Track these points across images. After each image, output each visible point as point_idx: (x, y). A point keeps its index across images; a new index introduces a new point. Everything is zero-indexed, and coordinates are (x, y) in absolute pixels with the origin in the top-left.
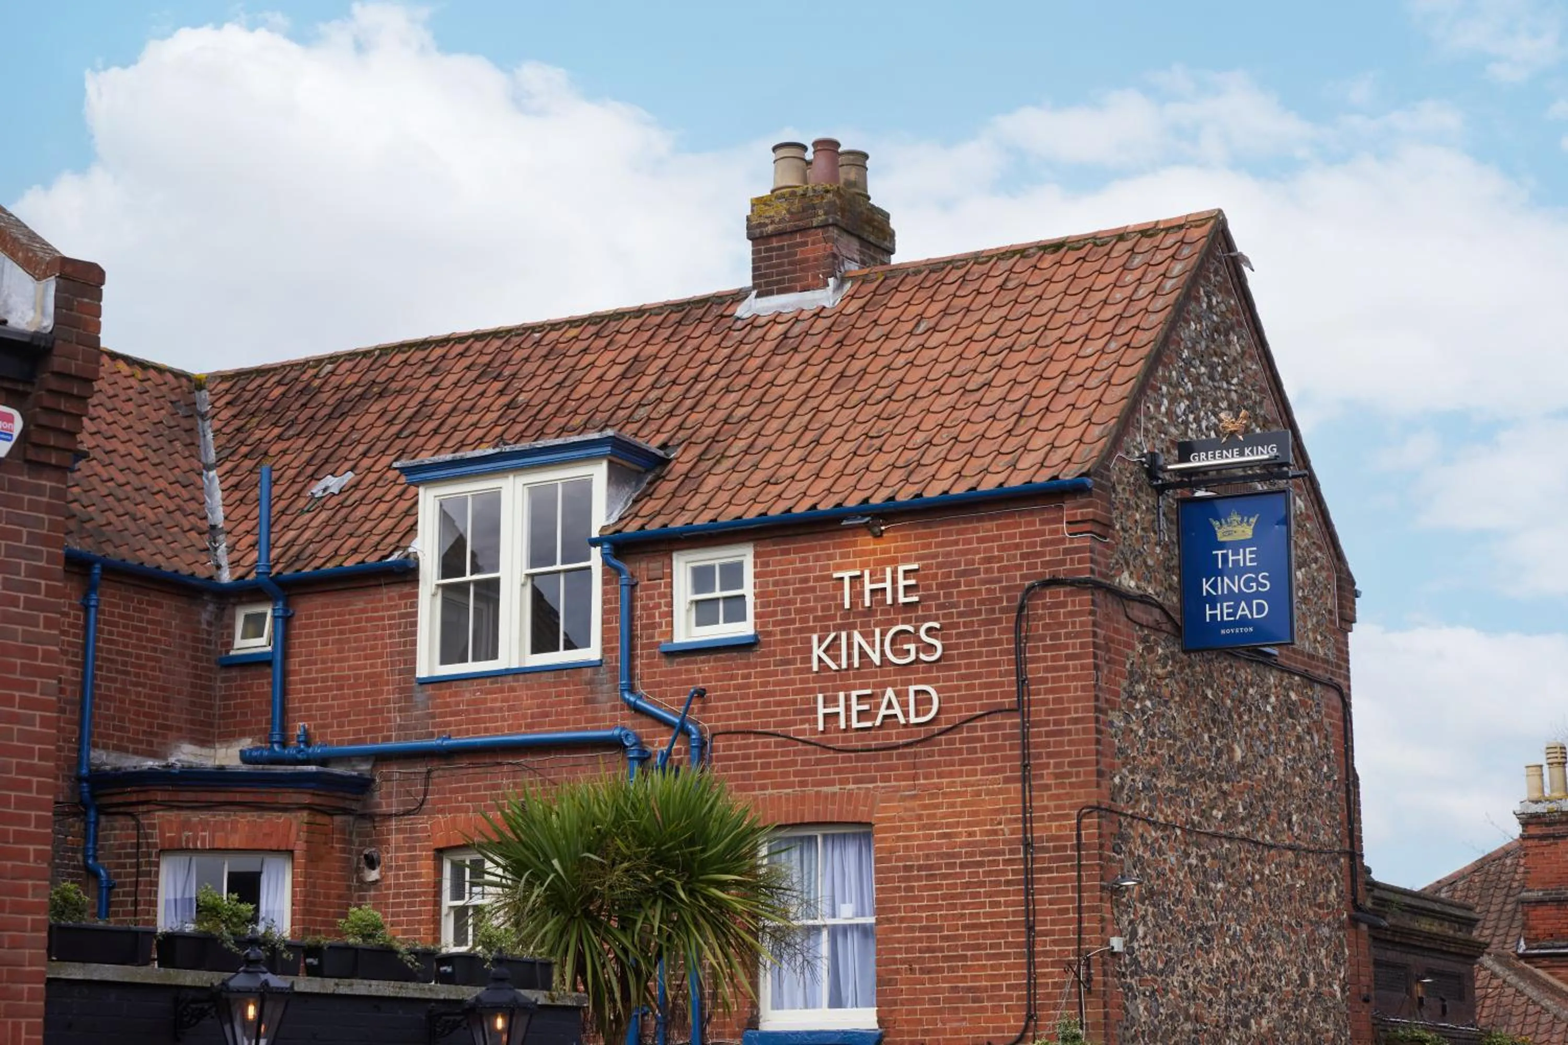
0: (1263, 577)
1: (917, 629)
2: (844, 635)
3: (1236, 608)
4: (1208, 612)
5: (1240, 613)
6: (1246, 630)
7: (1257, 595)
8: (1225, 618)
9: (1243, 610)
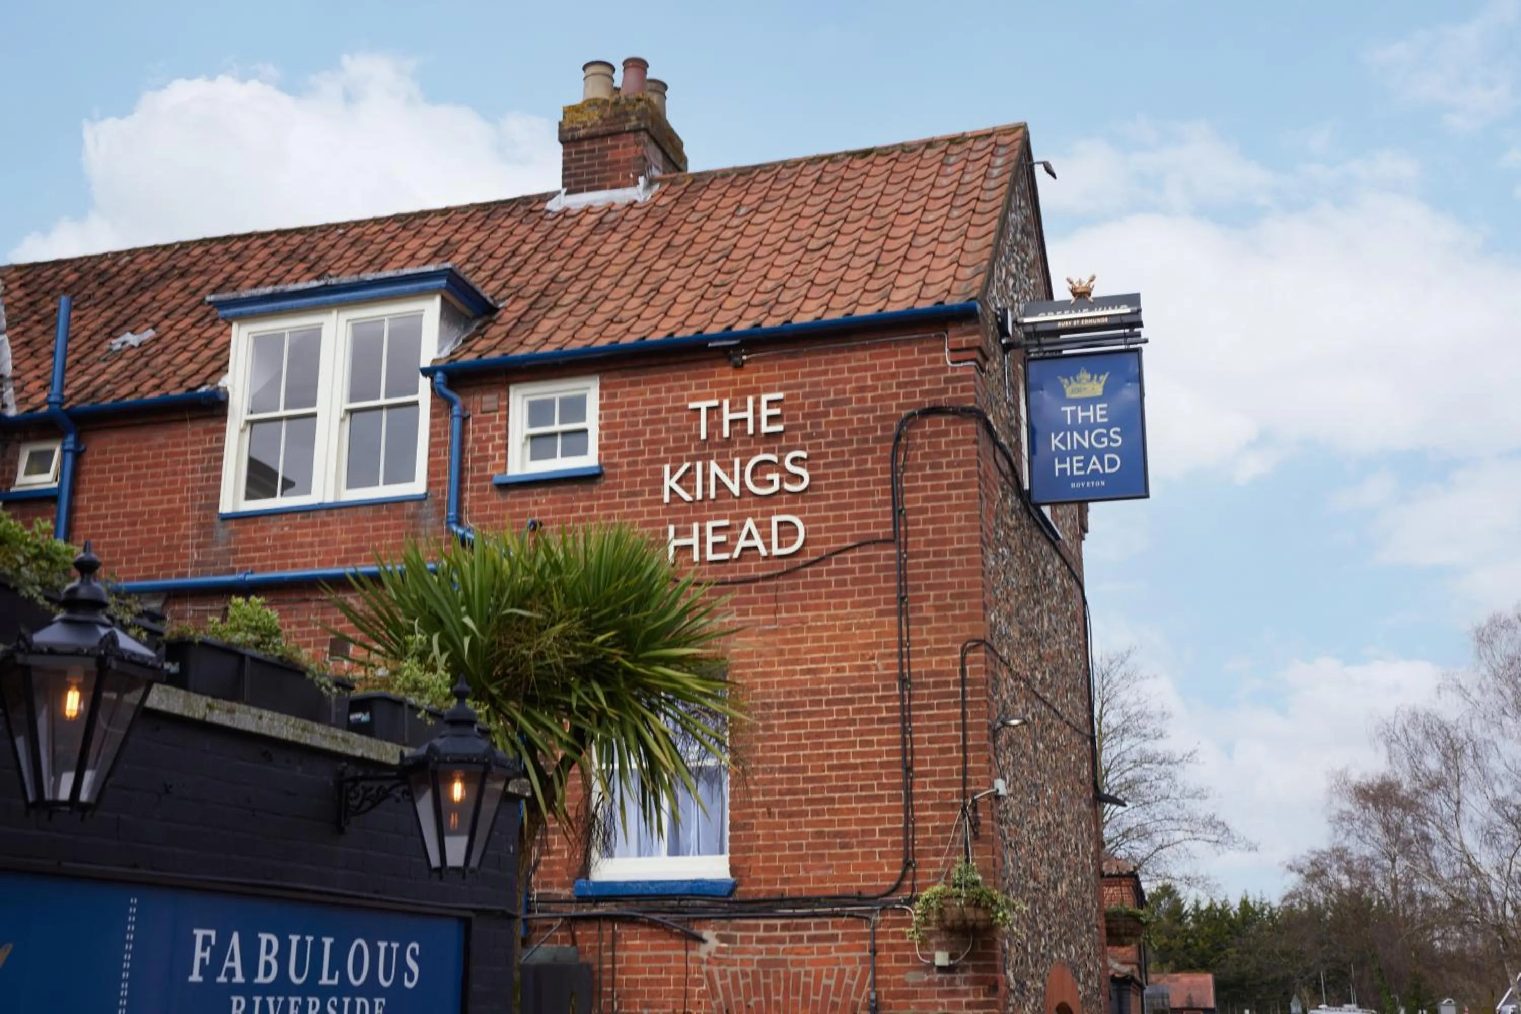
0: (1115, 433)
1: (781, 460)
2: (699, 465)
3: (1086, 462)
4: (1057, 467)
5: (1091, 467)
6: (1098, 484)
7: (1109, 450)
8: (1075, 472)
9: (1094, 464)
